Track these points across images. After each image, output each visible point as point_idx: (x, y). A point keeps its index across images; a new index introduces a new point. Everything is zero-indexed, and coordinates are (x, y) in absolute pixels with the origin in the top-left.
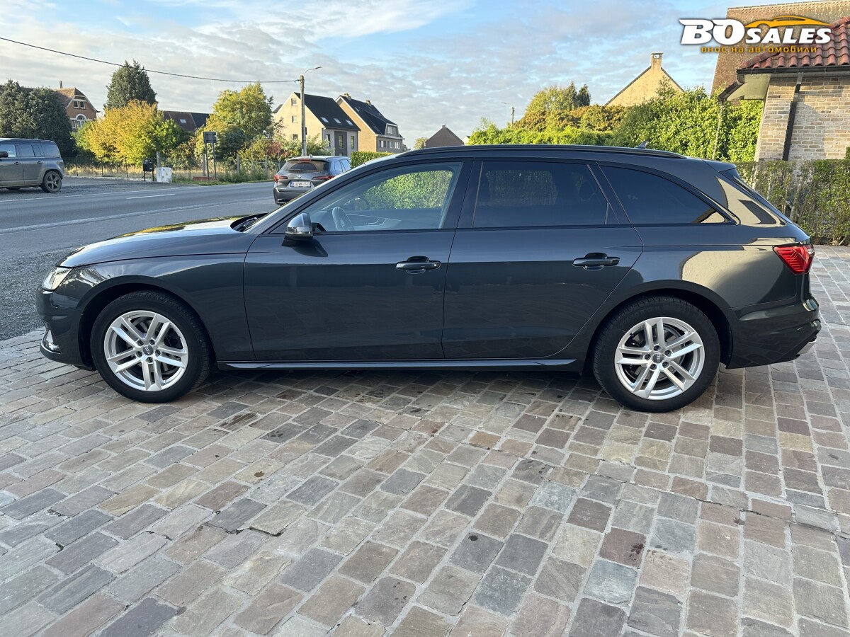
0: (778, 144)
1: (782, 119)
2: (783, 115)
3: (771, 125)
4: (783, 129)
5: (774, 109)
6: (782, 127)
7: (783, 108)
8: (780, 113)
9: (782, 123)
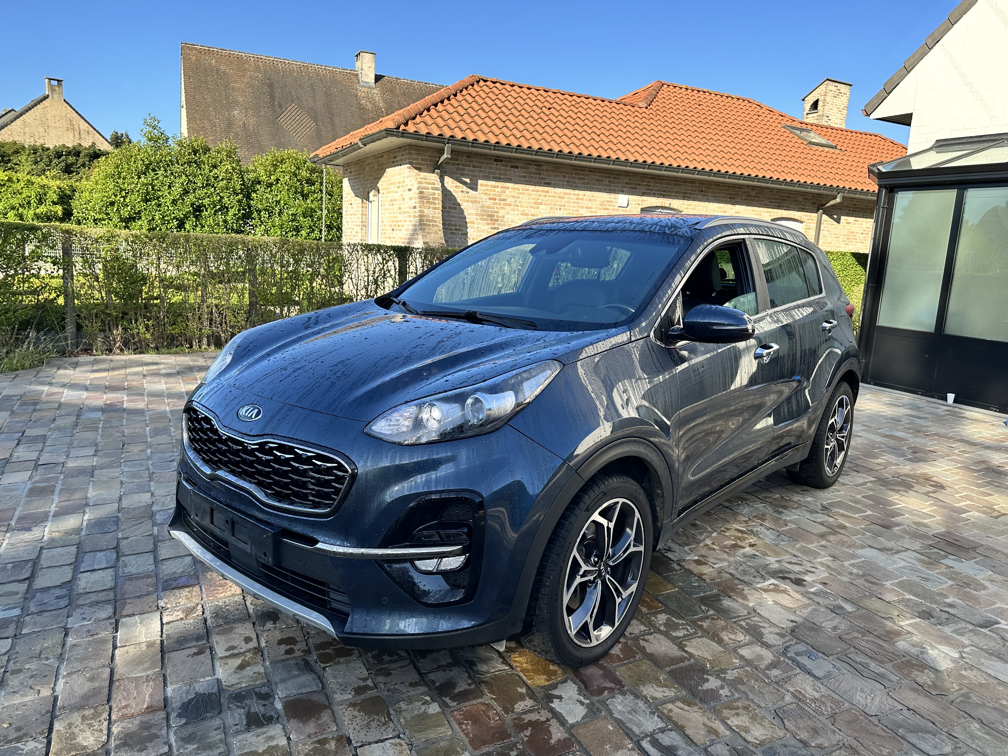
0: (437, 226)
1: (436, 196)
2: (436, 192)
3: (427, 203)
4: (438, 209)
5: (426, 183)
6: (437, 206)
7: (434, 184)
8: (433, 189)
9: (437, 202)
